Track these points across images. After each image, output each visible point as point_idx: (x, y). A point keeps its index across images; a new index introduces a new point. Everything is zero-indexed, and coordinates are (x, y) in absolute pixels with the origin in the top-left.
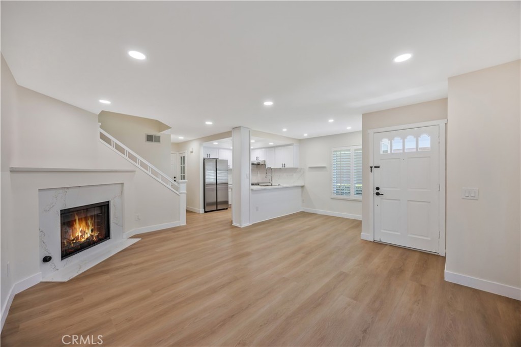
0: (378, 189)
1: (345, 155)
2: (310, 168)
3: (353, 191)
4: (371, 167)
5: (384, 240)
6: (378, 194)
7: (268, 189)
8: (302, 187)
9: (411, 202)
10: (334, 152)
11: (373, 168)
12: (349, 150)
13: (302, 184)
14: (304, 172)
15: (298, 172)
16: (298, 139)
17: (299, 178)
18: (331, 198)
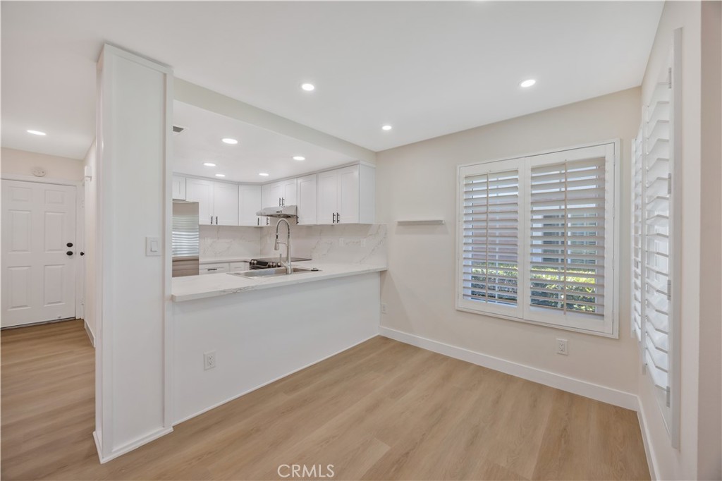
2: (401, 223)
3: (524, 292)
8: (382, 273)
10: (466, 178)
12: (516, 171)
13: (382, 267)
14: (386, 234)
15: (370, 235)
16: (373, 152)
17: (373, 250)
18: (457, 308)
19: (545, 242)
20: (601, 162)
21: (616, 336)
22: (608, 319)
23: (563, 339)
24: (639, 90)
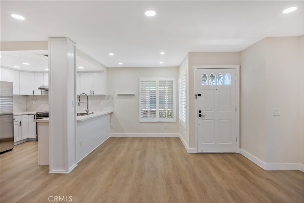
0: (200, 112)
1: (149, 85)
2: (119, 95)
4: (196, 95)
5: (205, 150)
6: (200, 116)
7: (90, 119)
8: (111, 114)
9: (220, 120)
10: (142, 82)
11: (197, 96)
12: (155, 81)
13: (111, 111)
14: (112, 99)
15: (106, 99)
16: (107, 67)
17: (107, 105)
18: (139, 121)
19: (150, 103)
20: (172, 82)
21: (176, 121)
22: (174, 118)
23: (166, 124)
24: (178, 68)
